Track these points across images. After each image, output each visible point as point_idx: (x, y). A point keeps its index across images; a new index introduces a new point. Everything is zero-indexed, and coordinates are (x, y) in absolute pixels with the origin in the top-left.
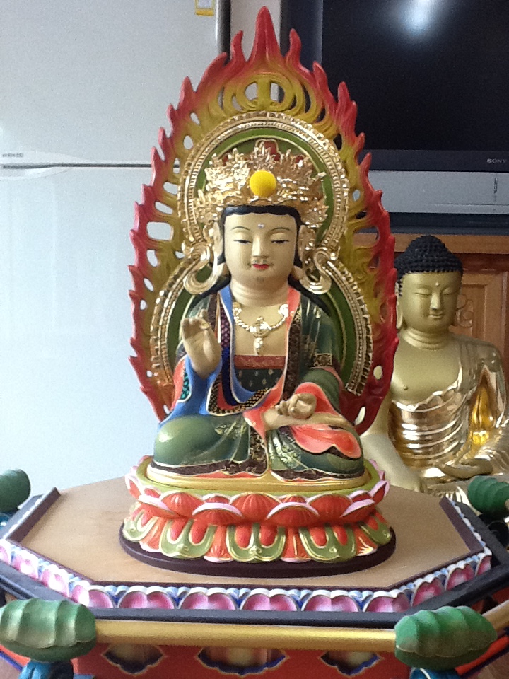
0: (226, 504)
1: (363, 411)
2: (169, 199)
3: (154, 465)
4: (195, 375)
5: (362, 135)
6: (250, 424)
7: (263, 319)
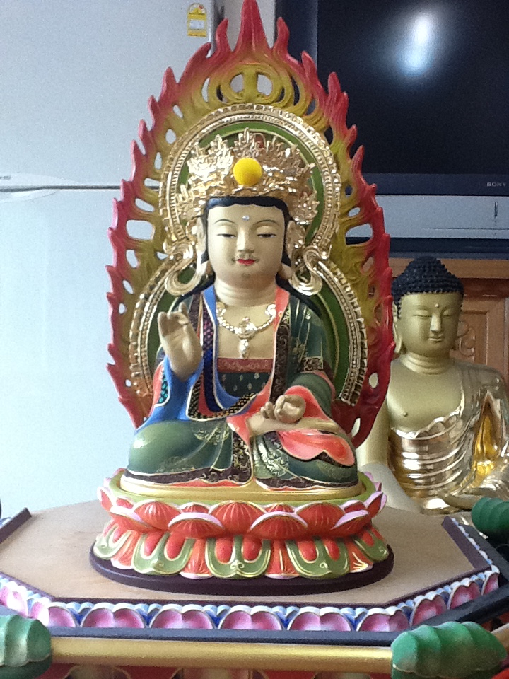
0: (205, 514)
1: (358, 422)
2: (150, 196)
3: (128, 475)
4: (174, 377)
5: (354, 127)
6: (233, 429)
7: (249, 320)
